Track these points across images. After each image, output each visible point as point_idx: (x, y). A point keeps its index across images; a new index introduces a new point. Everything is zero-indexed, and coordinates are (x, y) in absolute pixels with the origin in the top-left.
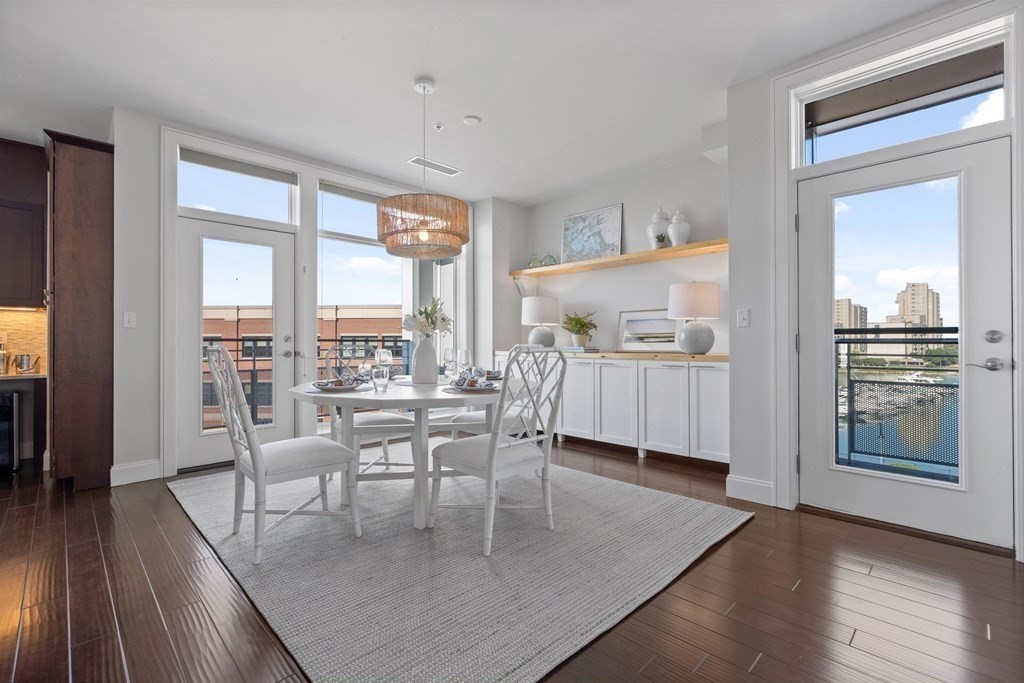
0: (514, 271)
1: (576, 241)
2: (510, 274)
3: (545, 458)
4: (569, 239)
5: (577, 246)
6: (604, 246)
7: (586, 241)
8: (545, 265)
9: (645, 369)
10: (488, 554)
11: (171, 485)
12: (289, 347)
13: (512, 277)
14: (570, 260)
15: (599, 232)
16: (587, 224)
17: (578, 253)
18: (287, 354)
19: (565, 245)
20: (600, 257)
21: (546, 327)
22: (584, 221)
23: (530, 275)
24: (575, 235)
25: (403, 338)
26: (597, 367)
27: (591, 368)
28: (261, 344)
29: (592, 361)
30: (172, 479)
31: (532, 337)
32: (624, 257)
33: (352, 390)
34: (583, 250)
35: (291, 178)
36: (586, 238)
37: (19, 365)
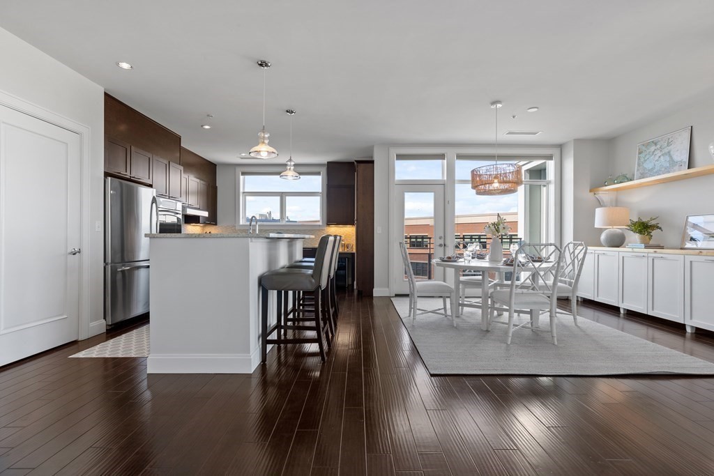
0: (593, 189)
1: (648, 162)
2: (591, 191)
3: (551, 304)
4: (642, 160)
5: (648, 165)
6: (673, 163)
7: (657, 160)
8: (617, 183)
9: (691, 262)
10: (509, 343)
11: (392, 299)
12: (442, 242)
13: (592, 193)
14: (642, 176)
15: (669, 152)
16: (658, 146)
17: (649, 170)
18: (440, 245)
19: (639, 165)
20: (669, 172)
21: (616, 229)
22: (656, 144)
23: (608, 190)
24: (647, 157)
25: (519, 237)
26: (650, 260)
27: (646, 259)
28: (419, 240)
29: (646, 255)
30: (393, 297)
31: (603, 237)
32: (691, 171)
33: (455, 261)
34: (652, 169)
35: (442, 157)
36: (657, 158)
37: (348, 248)
